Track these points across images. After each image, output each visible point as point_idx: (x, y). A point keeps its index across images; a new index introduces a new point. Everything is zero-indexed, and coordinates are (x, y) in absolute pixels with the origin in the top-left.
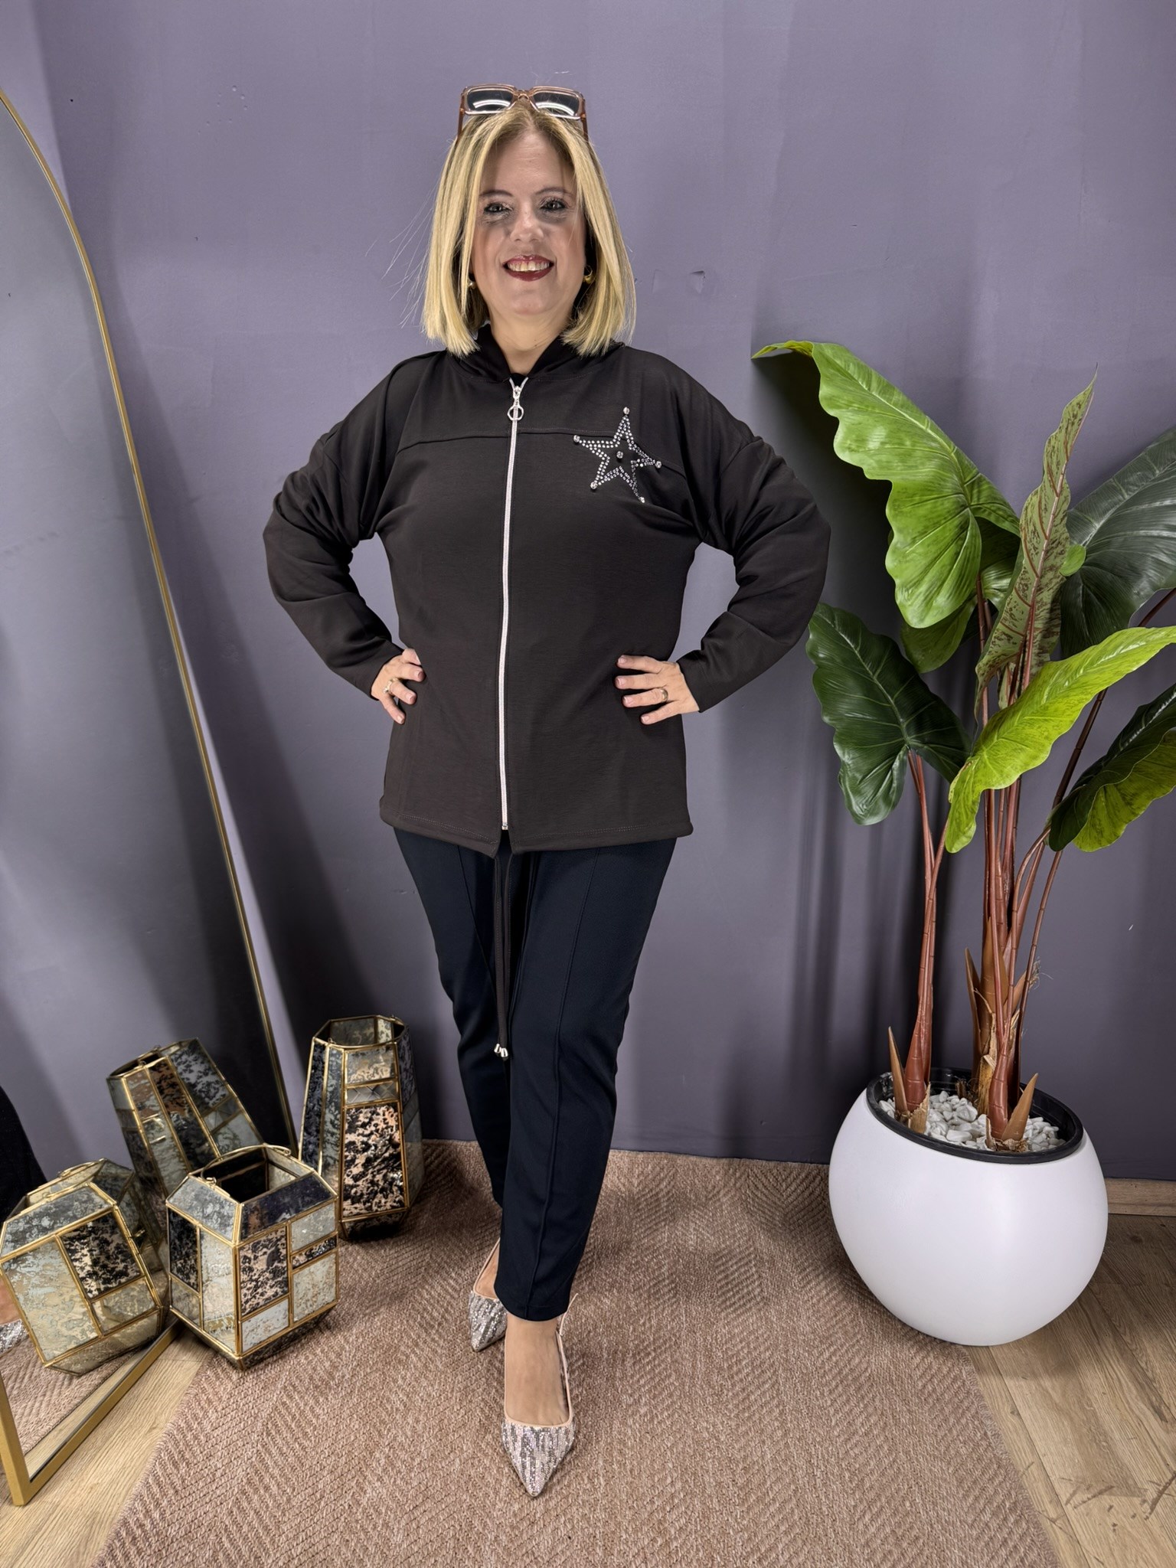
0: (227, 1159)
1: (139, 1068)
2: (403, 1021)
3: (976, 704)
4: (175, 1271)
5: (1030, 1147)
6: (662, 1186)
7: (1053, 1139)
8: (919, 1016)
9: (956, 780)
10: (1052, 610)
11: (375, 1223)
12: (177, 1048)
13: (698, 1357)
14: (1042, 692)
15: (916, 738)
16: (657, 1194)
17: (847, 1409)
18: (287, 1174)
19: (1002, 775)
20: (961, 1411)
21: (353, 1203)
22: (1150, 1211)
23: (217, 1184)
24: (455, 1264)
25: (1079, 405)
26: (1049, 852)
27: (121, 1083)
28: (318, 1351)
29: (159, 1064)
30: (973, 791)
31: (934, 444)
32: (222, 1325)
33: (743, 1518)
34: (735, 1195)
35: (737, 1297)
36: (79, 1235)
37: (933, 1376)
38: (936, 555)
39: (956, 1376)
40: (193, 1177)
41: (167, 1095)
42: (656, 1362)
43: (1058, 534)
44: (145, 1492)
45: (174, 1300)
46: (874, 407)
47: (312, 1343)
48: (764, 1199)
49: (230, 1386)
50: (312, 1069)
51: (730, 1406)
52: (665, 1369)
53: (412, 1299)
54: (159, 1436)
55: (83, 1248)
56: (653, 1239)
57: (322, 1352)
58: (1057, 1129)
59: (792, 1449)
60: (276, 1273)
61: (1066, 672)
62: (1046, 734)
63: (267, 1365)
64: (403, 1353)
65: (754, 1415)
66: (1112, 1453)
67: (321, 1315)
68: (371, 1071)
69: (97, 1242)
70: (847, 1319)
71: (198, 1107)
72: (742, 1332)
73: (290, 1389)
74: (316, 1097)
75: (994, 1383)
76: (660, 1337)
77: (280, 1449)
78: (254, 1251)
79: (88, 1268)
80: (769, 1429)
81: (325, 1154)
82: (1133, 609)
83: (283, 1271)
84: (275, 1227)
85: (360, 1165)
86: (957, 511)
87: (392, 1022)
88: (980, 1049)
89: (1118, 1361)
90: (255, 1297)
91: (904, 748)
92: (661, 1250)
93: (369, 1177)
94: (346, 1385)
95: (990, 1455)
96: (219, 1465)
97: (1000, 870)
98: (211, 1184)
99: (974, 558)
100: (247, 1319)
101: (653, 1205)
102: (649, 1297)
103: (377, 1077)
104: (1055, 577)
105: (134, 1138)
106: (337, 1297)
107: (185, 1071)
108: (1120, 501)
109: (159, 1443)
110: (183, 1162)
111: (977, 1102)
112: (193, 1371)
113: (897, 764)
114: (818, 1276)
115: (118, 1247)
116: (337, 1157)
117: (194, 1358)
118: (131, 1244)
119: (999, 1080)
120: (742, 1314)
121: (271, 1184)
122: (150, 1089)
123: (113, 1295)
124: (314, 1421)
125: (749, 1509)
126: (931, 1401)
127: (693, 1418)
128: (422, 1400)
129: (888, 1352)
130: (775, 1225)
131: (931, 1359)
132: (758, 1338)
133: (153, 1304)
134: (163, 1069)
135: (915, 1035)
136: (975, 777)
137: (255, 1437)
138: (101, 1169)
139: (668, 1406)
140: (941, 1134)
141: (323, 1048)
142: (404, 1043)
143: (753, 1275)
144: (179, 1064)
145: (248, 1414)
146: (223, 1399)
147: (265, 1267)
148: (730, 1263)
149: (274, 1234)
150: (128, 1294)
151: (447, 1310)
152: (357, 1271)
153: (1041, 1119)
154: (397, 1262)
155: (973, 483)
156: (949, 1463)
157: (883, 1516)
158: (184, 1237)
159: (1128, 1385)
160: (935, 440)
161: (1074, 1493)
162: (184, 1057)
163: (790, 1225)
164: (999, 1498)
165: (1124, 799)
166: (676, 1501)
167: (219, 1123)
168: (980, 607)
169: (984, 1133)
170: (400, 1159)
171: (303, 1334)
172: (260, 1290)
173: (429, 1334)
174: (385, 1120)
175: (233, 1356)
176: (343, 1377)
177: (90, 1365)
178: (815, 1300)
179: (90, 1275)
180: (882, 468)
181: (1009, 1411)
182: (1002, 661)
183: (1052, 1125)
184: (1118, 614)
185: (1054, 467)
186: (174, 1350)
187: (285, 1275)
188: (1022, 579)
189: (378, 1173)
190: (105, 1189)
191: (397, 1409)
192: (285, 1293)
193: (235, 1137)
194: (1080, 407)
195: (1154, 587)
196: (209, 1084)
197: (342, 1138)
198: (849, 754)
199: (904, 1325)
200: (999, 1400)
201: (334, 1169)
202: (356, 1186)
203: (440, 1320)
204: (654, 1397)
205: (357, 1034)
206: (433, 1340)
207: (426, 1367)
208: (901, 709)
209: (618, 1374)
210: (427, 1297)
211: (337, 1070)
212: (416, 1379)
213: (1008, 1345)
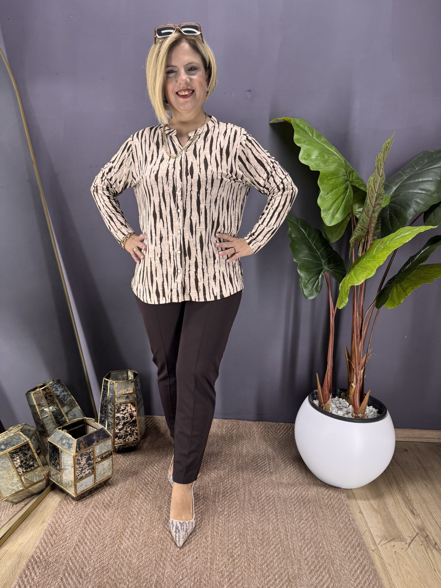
0: (71, 423)
1: (38, 390)
2: (138, 372)
3: (350, 254)
4: (51, 465)
5: (367, 416)
6: (234, 432)
7: (376, 414)
8: (327, 369)
9: (342, 283)
10: (378, 220)
11: (127, 446)
12: (52, 382)
13: (246, 494)
14: (373, 250)
15: (328, 267)
16: (232, 434)
17: (300, 511)
18: (94, 428)
19: (358, 280)
20: (341, 511)
22: (411, 440)
23: (67, 432)
24: (157, 461)
25: (389, 143)
26: (375, 309)
27: (31, 395)
28: (106, 493)
29: (45, 388)
30: (347, 286)
31: (336, 157)
32: (69, 484)
33: (261, 551)
34: (261, 435)
35: (261, 472)
36: (15, 452)
37: (331, 498)
38: (336, 199)
39: (339, 498)
40: (58, 430)
41: (48, 400)
42: (231, 496)
43: (381, 192)
44: (40, 545)
45: (51, 475)
46: (314, 143)
47: (103, 490)
48: (271, 436)
49: (72, 506)
50: (103, 389)
51: (258, 511)
52: (234, 498)
53: (141, 474)
54: (45, 525)
55: (17, 457)
56: (230, 451)
57: (107, 493)
58: (377, 410)
59: (279, 526)
60: (89, 465)
61: (382, 243)
62: (374, 265)
63: (86, 499)
64: (137, 494)
65: (266, 514)
66: (395, 526)
67: (107, 480)
68: (125, 390)
70: (301, 479)
71: (60, 404)
72: (262, 484)
73: (95, 507)
74: (105, 400)
75: (354, 502)
76: (232, 487)
77: (91, 529)
78: (81, 457)
79: (19, 464)
80: (271, 519)
81: (108, 421)
82: (408, 220)
83: (92, 464)
84: (89, 448)
85: (121, 425)
86: (344, 183)
87: (133, 372)
88: (350, 381)
89: (398, 494)
90: (81, 474)
91: (323, 271)
92: (233, 455)
93: (125, 429)
94: (116, 505)
95: (351, 527)
96: (68, 535)
97: (358, 316)
98: (65, 432)
99: (350, 200)
100: (79, 482)
101: (231, 439)
102: (229, 472)
103: (128, 392)
104: (380, 208)
105: (36, 416)
106: (112, 473)
107: (55, 390)
108: (403, 179)
109: (45, 528)
110: (55, 424)
111: (349, 401)
112: (59, 501)
113: (320, 277)
114: (290, 464)
115: (30, 456)
116: (113, 422)
117: (59, 496)
118: (35, 454)
119: (356, 392)
120: (262, 478)
121: (88, 432)
122: (42, 398)
123: (29, 473)
124: (104, 519)
125: (263, 547)
126: (330, 508)
127: (244, 516)
128: (144, 511)
129: (315, 490)
130: (275, 446)
131: (331, 491)
133: (43, 477)
134: (47, 390)
135: (326, 376)
136: (349, 281)
137: (81, 525)
138: (24, 427)
139: (235, 511)
140: (336, 412)
141: (107, 382)
142: (138, 380)
143: (267, 464)
144: (53, 388)
145: (79, 517)
146: (70, 511)
147: (85, 463)
148: (258, 460)
149: (88, 450)
150: (34, 473)
151: (153, 478)
152: (120, 464)
153: (372, 407)
154: (135, 461)
155: (350, 172)
156: (336, 530)
157: (312, 549)
158: (55, 452)
159: (401, 503)
160: (336, 156)
161: (381, 541)
162: (55, 385)
163: (281, 445)
164: (353, 542)
165: (403, 289)
166: (237, 545)
167: (68, 410)
168: (352, 219)
169: (351, 412)
170: (136, 423)
171: (100, 487)
172: (83, 471)
173: (147, 487)
174: (131, 408)
175: (73, 495)
176: (115, 503)
177: (20, 500)
178: (289, 473)
179: (20, 466)
180: (316, 166)
181: (359, 512)
182: (359, 239)
183: (376, 409)
184: (402, 221)
185: (379, 166)
186: (51, 493)
187: (93, 466)
188: (367, 208)
189: (128, 428)
190: (25, 435)
191: (135, 514)
192: (93, 472)
193: (75, 415)
194: (389, 144)
195: (415, 211)
196: (64, 395)
197: (114, 415)
198: (303, 273)
199: (321, 481)
200: (355, 508)
201: (112, 426)
202: (120, 433)
203: (151, 481)
204: (230, 508)
205: (120, 377)
206: (148, 489)
207: (146, 499)
208: (322, 256)
209: (216, 500)
210: (146, 473)
211: (112, 390)
212: (142, 503)
213: (359, 488)
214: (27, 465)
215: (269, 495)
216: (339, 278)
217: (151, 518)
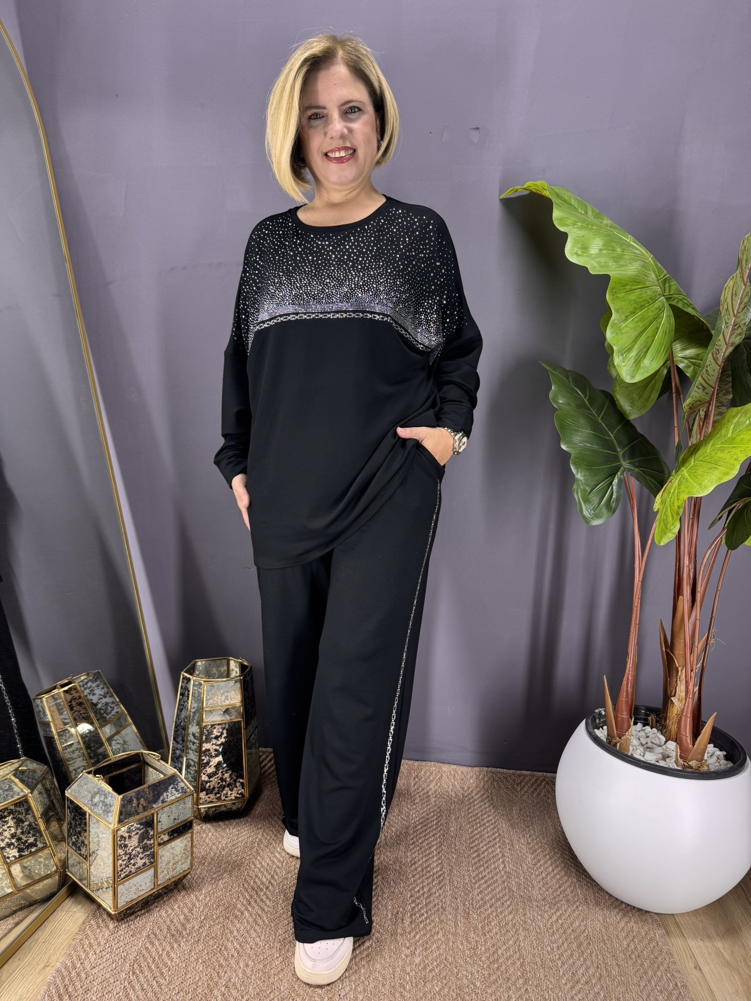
0: (116, 759)
1: (56, 691)
2: (248, 662)
4: (71, 845)
5: (708, 766)
6: (431, 786)
7: (723, 762)
8: (628, 668)
9: (660, 493)
11: (223, 809)
13: (459, 918)
14: (726, 429)
15: (629, 463)
16: (428, 792)
17: (571, 962)
18: (158, 773)
19: (701, 487)
20: (656, 965)
21: (207, 794)
23: (103, 780)
26: (724, 549)
27: (42, 702)
28: (176, 907)
29: (70, 689)
30: (678, 499)
32: (103, 887)
34: (484, 794)
35: (487, 871)
36: (1, 815)
37: (634, 937)
38: (643, 329)
39: (651, 938)
40: (86, 774)
41: (76, 711)
42: (428, 921)
45: (70, 866)
47: (172, 901)
49: (107, 933)
50: (180, 695)
51: (483, 958)
52: (434, 927)
53: (248, 867)
54: (50, 973)
55: (4, 825)
57: (178, 907)
58: (725, 753)
59: (531, 994)
60: (145, 848)
61: (746, 414)
63: (136, 917)
64: (239, 910)
65: (501, 966)
67: (180, 879)
68: (223, 698)
69: (15, 820)
70: (568, 889)
71: (98, 720)
72: (491, 899)
73: (152, 937)
74: (183, 715)
75: (680, 944)
77: (142, 986)
78: (128, 832)
79: (7, 840)
81: (188, 758)
83: (151, 847)
85: (213, 767)
87: (240, 663)
88: (669, 693)
90: (129, 867)
91: (621, 470)
93: (220, 775)
94: (194, 934)
98: (98, 780)
99: (668, 332)
100: (122, 883)
102: (423, 870)
103: (227, 702)
105: (51, 742)
106: (192, 864)
107: (89, 694)
109: (49, 978)
110: (86, 760)
111: (666, 732)
112: (81, 921)
113: (616, 481)
114: (545, 856)
115: (30, 825)
116: (197, 760)
117: (83, 910)
118: (41, 822)
119: (686, 716)
120: (491, 884)
121: (146, 779)
122: (63, 707)
123: (25, 860)
124: (169, 963)
126: (633, 957)
127: (456, 967)
128: (251, 949)
129: (601, 918)
130: (513, 817)
131: (632, 923)
132: (503, 904)
133: (55, 868)
134: (73, 692)
135: (625, 682)
136: (679, 489)
137: (123, 975)
140: (640, 755)
141: (189, 680)
142: (248, 678)
143: (498, 854)
144: (85, 689)
145: (119, 957)
146: (102, 943)
147: (137, 844)
148: (481, 845)
150: (37, 860)
152: (208, 844)
153: (712, 745)
154: (238, 838)
158: (78, 819)
160: (637, 249)
162: (90, 684)
163: (524, 817)
167: (113, 733)
168: (671, 370)
169: (674, 754)
171: (166, 893)
172: (132, 861)
173: (259, 896)
175: (111, 911)
176: (193, 928)
177: (7, 913)
178: (544, 875)
179: (9, 845)
181: (693, 966)
183: (721, 750)
186: (69, 903)
187: (153, 850)
189: (226, 773)
190: (22, 781)
191: (232, 956)
192: (151, 863)
193: (125, 742)
196: (107, 704)
197: (201, 746)
198: (581, 473)
199: (611, 896)
200: (685, 957)
201: (194, 768)
202: (210, 782)
203: (267, 884)
204: (426, 949)
205: (214, 671)
206: (262, 900)
207: (256, 923)
208: (619, 442)
209: (399, 931)
210: (259, 866)
211: (198, 696)
212: (248, 932)
213: (688, 913)
214: (22, 843)
215: (506, 924)
216: (652, 485)
217: (265, 966)
